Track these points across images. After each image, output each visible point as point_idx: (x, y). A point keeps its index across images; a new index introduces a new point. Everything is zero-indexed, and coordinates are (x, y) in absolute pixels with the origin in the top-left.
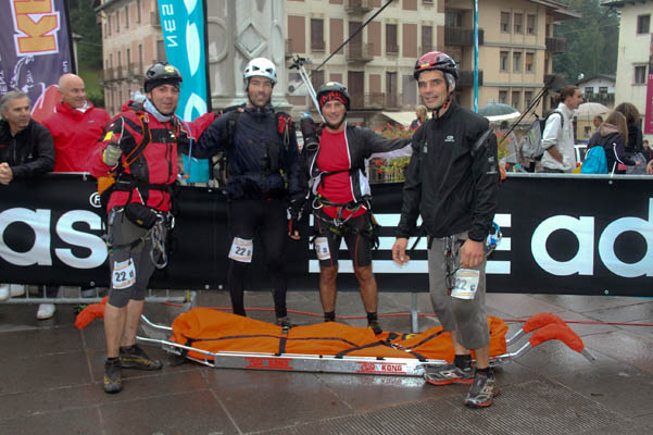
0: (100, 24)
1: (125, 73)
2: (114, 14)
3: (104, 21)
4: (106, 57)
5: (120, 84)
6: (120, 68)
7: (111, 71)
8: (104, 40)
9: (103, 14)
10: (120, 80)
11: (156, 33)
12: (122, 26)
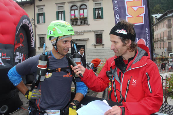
0: (153, 29)
1: (159, 39)
2: (157, 26)
3: (154, 28)
4: (154, 36)
5: (158, 42)
6: (158, 38)
7: (156, 39)
8: (154, 33)
9: (154, 26)
10: (158, 41)
11: (168, 29)
12: (159, 28)
